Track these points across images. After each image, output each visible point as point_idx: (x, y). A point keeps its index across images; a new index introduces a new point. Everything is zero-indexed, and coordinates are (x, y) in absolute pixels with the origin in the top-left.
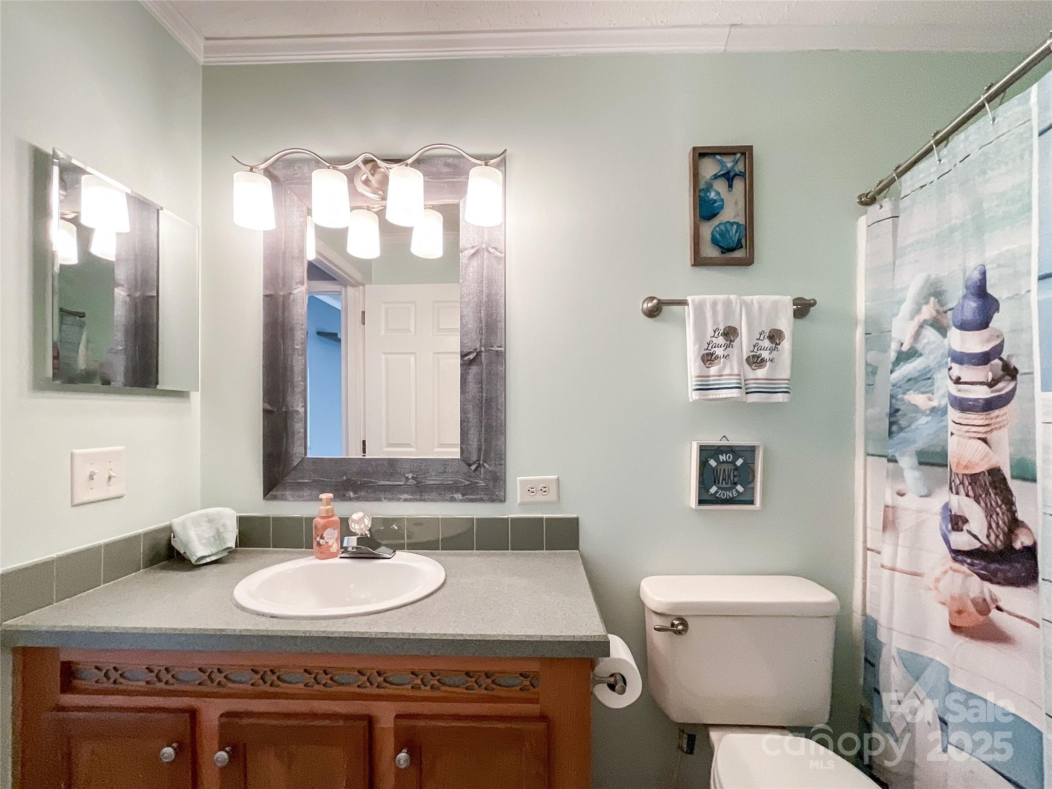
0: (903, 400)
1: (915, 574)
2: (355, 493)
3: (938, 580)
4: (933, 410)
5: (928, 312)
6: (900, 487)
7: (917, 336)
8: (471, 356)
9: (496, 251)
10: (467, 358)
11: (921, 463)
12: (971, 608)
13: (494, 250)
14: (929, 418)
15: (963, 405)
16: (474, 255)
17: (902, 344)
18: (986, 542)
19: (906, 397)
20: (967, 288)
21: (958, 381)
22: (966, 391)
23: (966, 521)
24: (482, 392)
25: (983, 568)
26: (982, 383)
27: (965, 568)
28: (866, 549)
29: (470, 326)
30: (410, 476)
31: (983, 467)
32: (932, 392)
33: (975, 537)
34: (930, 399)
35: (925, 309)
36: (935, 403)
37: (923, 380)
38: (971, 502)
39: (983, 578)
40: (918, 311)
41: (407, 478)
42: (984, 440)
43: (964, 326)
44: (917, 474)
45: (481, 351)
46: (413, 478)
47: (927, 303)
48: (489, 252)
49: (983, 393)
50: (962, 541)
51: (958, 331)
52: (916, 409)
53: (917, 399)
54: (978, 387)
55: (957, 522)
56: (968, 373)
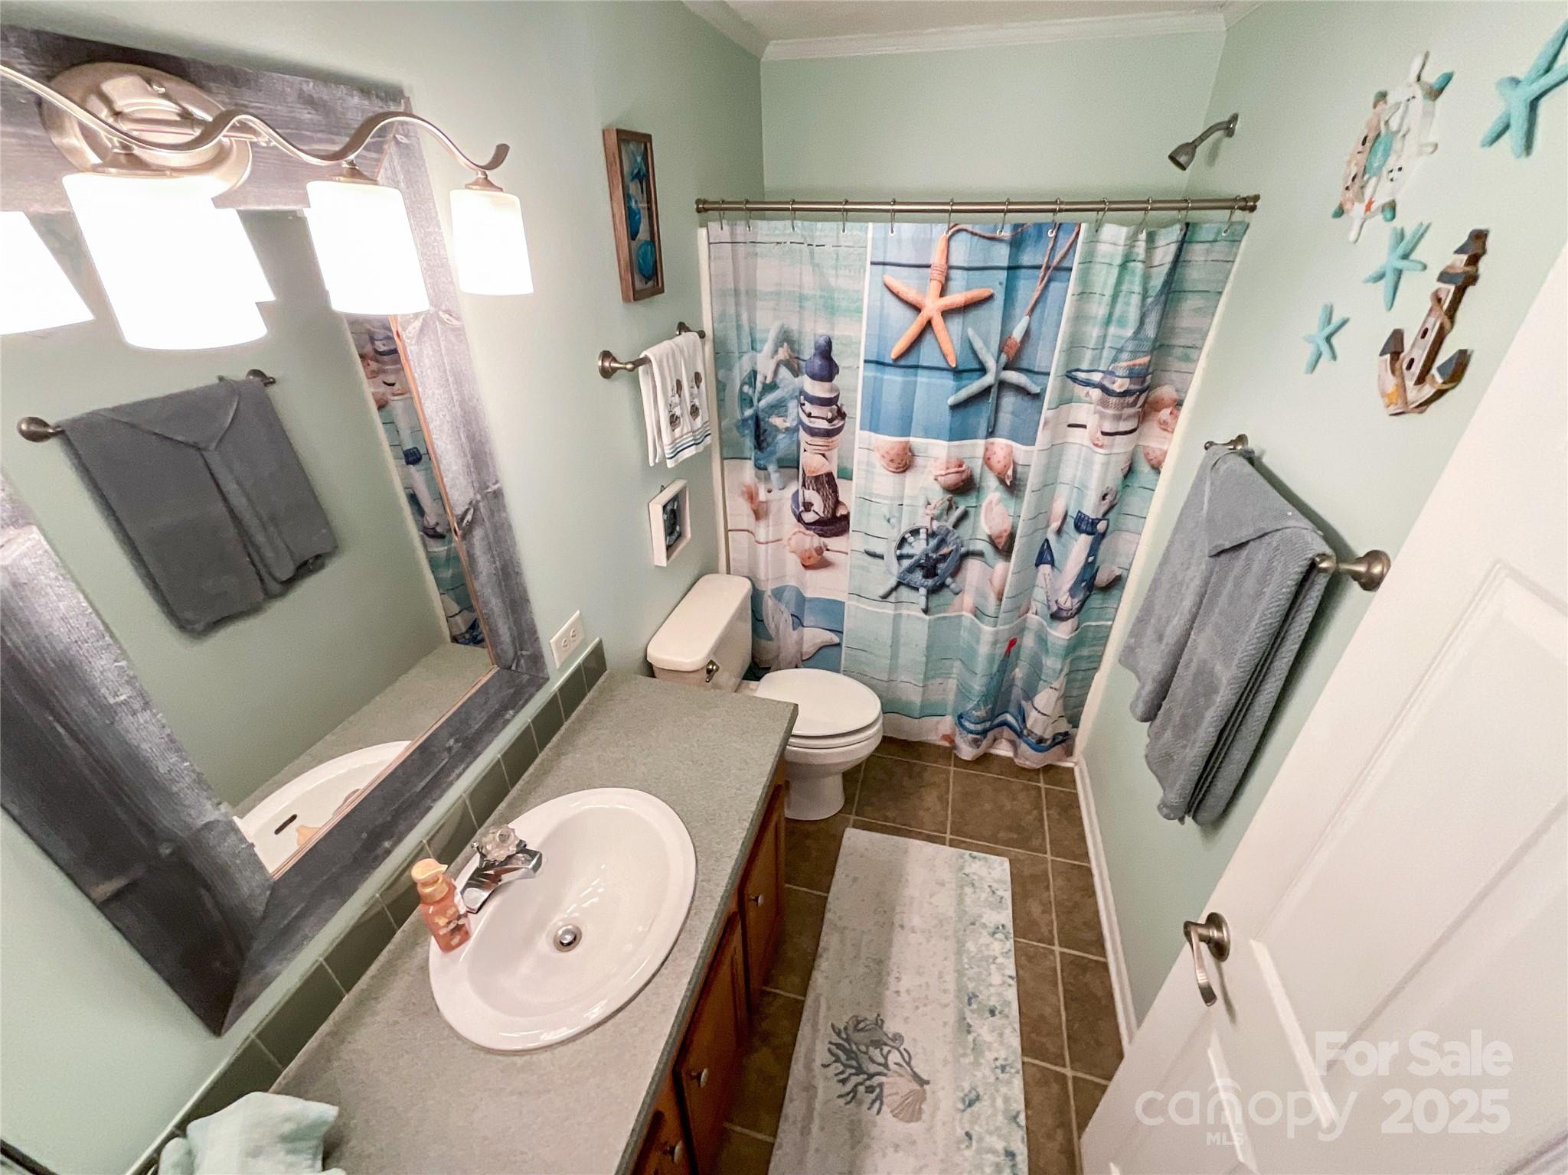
0: (768, 422)
1: (778, 540)
2: (389, 838)
3: (790, 539)
4: (787, 429)
5: (783, 353)
6: (769, 486)
7: (776, 372)
8: (469, 517)
9: (451, 318)
10: (465, 521)
11: (780, 467)
12: (814, 554)
13: (447, 316)
14: (784, 435)
15: (813, 432)
16: (422, 330)
17: (766, 378)
18: (822, 515)
19: (770, 420)
20: (816, 349)
21: (809, 415)
22: (814, 422)
23: (812, 505)
24: (495, 563)
25: (821, 530)
26: (823, 418)
27: (811, 532)
28: (727, 531)
29: (454, 468)
30: (452, 742)
31: (823, 471)
32: (786, 416)
33: (817, 513)
34: (785, 421)
35: (781, 350)
36: (788, 424)
37: (779, 407)
38: (815, 493)
39: (820, 535)
40: (776, 352)
41: (450, 749)
42: (824, 455)
43: (813, 377)
44: (777, 475)
45: (478, 502)
46: (457, 741)
47: (782, 346)
48: (442, 322)
49: (824, 425)
50: (809, 517)
51: (809, 379)
52: (777, 429)
53: (776, 421)
54: (820, 420)
55: (808, 506)
56: (815, 410)
